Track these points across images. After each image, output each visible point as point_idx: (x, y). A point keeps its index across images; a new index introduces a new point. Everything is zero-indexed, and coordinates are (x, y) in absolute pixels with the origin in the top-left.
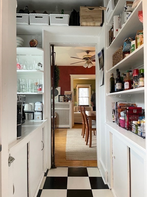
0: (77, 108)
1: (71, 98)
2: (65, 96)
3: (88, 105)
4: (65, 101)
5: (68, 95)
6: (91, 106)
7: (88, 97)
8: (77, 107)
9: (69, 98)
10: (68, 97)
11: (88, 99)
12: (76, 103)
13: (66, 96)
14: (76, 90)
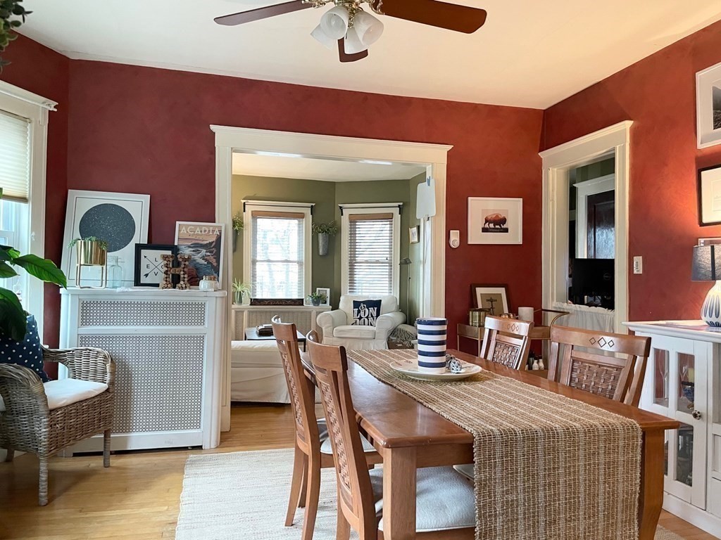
0: (245, 314)
1: (218, 262)
2: (175, 250)
3: (295, 296)
4: (175, 281)
5: (197, 246)
6: (311, 305)
7: (300, 263)
8: (243, 306)
9: (203, 262)
10: (198, 258)
11: (300, 273)
12: (239, 289)
13: (186, 252)
14: (241, 224)
